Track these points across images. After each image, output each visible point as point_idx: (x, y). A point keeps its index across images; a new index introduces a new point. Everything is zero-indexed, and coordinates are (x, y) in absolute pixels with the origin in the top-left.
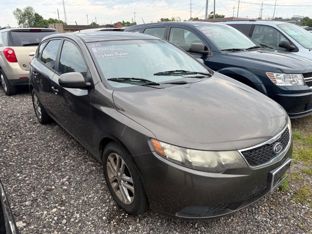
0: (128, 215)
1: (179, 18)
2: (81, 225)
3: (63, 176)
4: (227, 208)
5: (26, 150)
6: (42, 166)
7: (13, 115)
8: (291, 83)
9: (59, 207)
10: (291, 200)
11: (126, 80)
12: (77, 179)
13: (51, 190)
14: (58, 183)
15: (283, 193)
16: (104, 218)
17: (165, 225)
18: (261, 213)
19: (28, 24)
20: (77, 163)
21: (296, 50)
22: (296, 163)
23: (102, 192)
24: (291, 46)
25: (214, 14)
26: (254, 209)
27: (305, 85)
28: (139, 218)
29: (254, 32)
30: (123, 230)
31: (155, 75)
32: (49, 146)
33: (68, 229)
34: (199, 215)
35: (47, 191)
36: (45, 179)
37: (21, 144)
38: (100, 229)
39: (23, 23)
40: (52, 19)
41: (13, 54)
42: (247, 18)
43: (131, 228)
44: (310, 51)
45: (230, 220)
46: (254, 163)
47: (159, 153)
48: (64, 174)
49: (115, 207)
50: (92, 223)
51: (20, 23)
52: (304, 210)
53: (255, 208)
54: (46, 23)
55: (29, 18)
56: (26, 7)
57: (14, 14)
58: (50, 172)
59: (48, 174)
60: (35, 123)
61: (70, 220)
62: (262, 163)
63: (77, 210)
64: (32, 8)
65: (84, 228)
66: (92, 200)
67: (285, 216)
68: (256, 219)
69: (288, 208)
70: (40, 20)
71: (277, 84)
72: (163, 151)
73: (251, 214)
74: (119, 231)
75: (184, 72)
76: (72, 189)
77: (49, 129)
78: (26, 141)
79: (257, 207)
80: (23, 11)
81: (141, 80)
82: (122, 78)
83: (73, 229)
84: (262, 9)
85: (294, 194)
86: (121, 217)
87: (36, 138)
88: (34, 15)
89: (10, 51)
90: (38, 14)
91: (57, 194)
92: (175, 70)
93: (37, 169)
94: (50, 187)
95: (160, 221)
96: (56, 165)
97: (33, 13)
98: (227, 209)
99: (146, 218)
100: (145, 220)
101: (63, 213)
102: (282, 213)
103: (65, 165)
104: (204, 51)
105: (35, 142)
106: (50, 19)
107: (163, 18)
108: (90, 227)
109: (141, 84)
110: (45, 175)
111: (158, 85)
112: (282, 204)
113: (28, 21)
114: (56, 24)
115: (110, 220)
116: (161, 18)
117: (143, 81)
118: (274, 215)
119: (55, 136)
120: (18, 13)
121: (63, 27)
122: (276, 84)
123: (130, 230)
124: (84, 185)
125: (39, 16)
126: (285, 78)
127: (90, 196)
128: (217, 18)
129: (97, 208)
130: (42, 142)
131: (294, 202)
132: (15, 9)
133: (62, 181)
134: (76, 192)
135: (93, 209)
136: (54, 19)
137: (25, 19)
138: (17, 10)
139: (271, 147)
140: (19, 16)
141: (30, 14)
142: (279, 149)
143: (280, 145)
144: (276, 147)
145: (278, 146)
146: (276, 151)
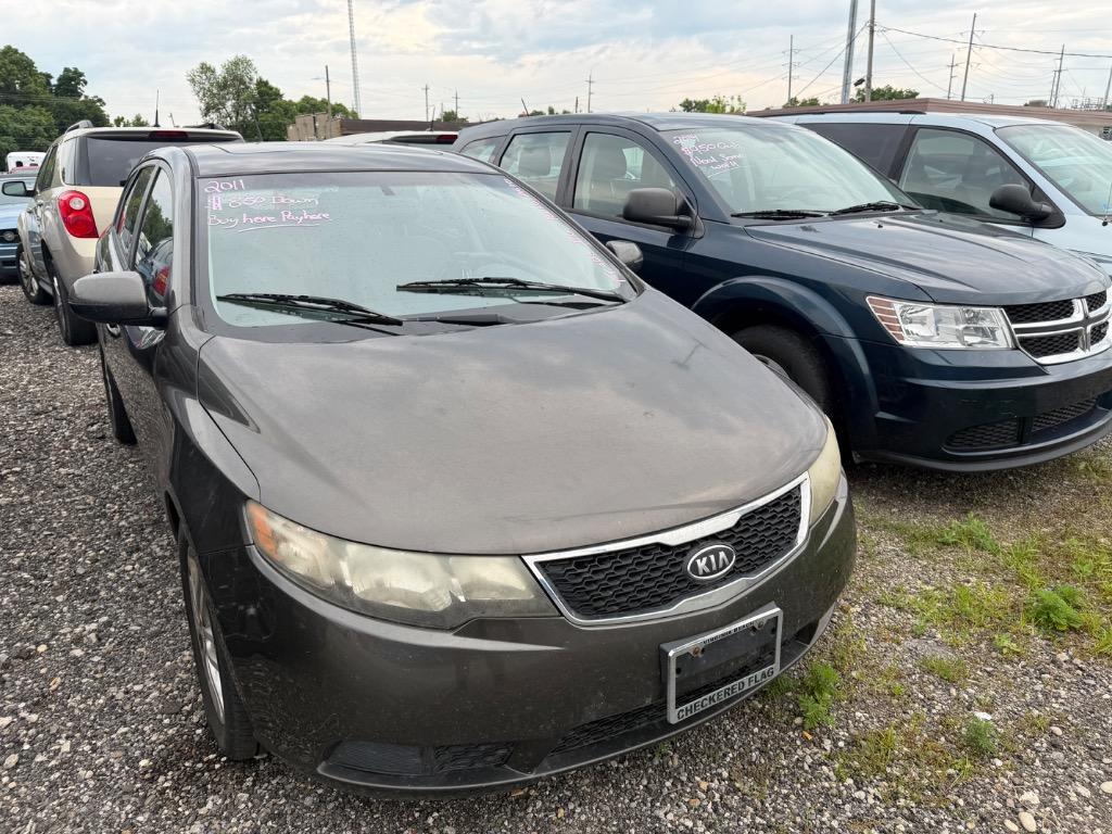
0: (224, 762)
1: (739, 99)
2: (60, 777)
3: (91, 616)
4: (506, 762)
5: (26, 524)
6: (46, 577)
7: (50, 408)
8: (960, 338)
9: (23, 714)
10: (826, 764)
11: (281, 303)
12: (131, 628)
13: (32, 656)
14: (65, 635)
15: (810, 737)
16: (143, 763)
17: (331, 805)
18: (687, 800)
19: (233, 114)
20: (157, 576)
21: (1052, 219)
22: (917, 636)
23: (185, 676)
24: (1036, 205)
25: (869, 86)
26: (668, 784)
27: (1017, 348)
28: (257, 775)
29: (912, 152)
30: (180, 809)
31: (400, 288)
32: (104, 515)
33: (12, 785)
34: (396, 779)
35: (16, 658)
36: (31, 622)
37: (22, 503)
38: (109, 798)
39: (218, 110)
40: (312, 99)
41: (87, 210)
42: (989, 102)
43: (210, 805)
44: (1105, 224)
45: (561, 813)
46: (587, 608)
47: (265, 553)
48: (100, 609)
49: (199, 731)
50: (94, 777)
51: (207, 111)
52: (853, 806)
53: (677, 780)
54: (290, 112)
55: (238, 95)
56: (232, 58)
57: (193, 81)
58: (57, 598)
59: (48, 604)
60: (100, 438)
61: (33, 759)
62: (625, 610)
63: (75, 727)
64: (248, 63)
65: (61, 789)
66: (137, 700)
67: (773, 820)
68: (658, 819)
69: (798, 795)
70: (272, 103)
71: (907, 342)
72: (277, 547)
73: (649, 799)
74: (166, 811)
75: (518, 286)
76: (96, 659)
77: (133, 459)
78: (43, 495)
79: (684, 778)
80: (220, 72)
81: (333, 303)
82: (266, 296)
83: (27, 787)
84: (1060, 71)
85: (847, 744)
86: (200, 765)
87: (77, 486)
88: (253, 86)
89: (77, 200)
90: (266, 83)
91: (43, 671)
92: (482, 277)
93: (26, 585)
94: (33, 647)
95: (320, 791)
96: (88, 579)
97: (251, 79)
98: (507, 766)
99: (279, 777)
100: (274, 782)
101: (26, 735)
102: (765, 810)
103: (119, 577)
104: (676, 218)
105: (68, 500)
106: (306, 99)
107: (691, 99)
108: (82, 786)
109: (336, 319)
110: (37, 606)
111: (399, 323)
112: (785, 775)
113: (233, 106)
114: (321, 117)
115: (159, 770)
116: (682, 101)
117: (341, 307)
118: (730, 810)
119: (140, 485)
120: (204, 77)
121: (341, 127)
122: (901, 342)
123: (202, 811)
124: (142, 650)
125: (271, 88)
126: (938, 321)
127: (137, 688)
128: (890, 99)
129: (140, 727)
130: (90, 500)
131: (831, 774)
132: (197, 66)
133: (78, 630)
134: (104, 669)
135: (126, 729)
136: (319, 99)
137: (224, 97)
138: (202, 68)
139: (677, 555)
140: (206, 87)
141: (242, 82)
142: (714, 567)
143: (722, 555)
144: (701, 557)
145: (712, 557)
146: (701, 572)
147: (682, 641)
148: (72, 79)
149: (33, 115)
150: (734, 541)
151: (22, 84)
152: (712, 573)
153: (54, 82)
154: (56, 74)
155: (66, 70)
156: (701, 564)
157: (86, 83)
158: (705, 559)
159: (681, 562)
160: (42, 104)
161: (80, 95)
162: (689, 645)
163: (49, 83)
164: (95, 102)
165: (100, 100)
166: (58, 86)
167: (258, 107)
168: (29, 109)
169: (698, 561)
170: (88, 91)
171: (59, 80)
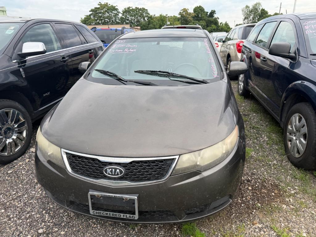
19: (252, 20)
39: (248, 19)
55: (255, 14)
56: (255, 3)
57: (243, 11)
64: (260, 4)
70: (264, 15)
75: (170, 75)
80: (251, 7)
88: (260, 11)
90: (264, 10)
97: (260, 9)
111: (126, 81)
113: (252, 17)
120: (246, 9)
125: (265, 11)
132: (245, 6)
137: (250, 15)
138: (246, 7)
139: (103, 165)
140: (246, 12)
141: (257, 10)
142: (113, 174)
143: (118, 170)
144: (109, 168)
145: (114, 170)
146: (108, 173)
147: (96, 191)
148: (213, 13)
149: (202, 23)
150: (127, 168)
151: (201, 15)
152: (112, 175)
153: (208, 14)
154: (209, 12)
155: (212, 10)
156: (109, 171)
157: (216, 13)
158: (110, 170)
159: (103, 167)
160: (204, 20)
161: (214, 17)
162: (96, 193)
163: (207, 14)
164: (217, 18)
165: (218, 18)
166: (209, 15)
167: (260, 17)
168: (201, 21)
169: (108, 169)
170: (216, 16)
171: (210, 13)
